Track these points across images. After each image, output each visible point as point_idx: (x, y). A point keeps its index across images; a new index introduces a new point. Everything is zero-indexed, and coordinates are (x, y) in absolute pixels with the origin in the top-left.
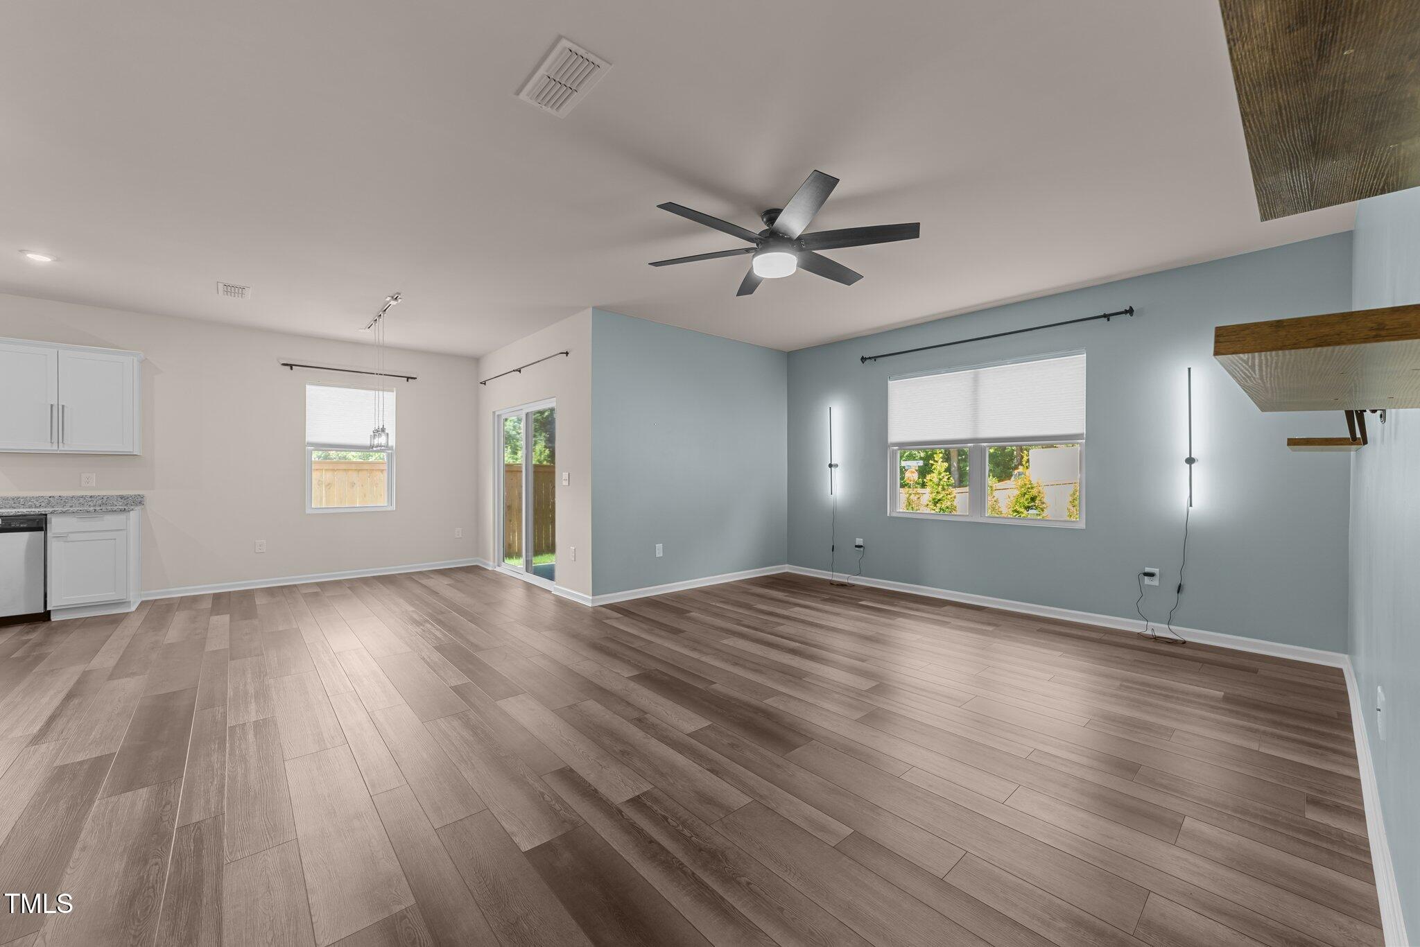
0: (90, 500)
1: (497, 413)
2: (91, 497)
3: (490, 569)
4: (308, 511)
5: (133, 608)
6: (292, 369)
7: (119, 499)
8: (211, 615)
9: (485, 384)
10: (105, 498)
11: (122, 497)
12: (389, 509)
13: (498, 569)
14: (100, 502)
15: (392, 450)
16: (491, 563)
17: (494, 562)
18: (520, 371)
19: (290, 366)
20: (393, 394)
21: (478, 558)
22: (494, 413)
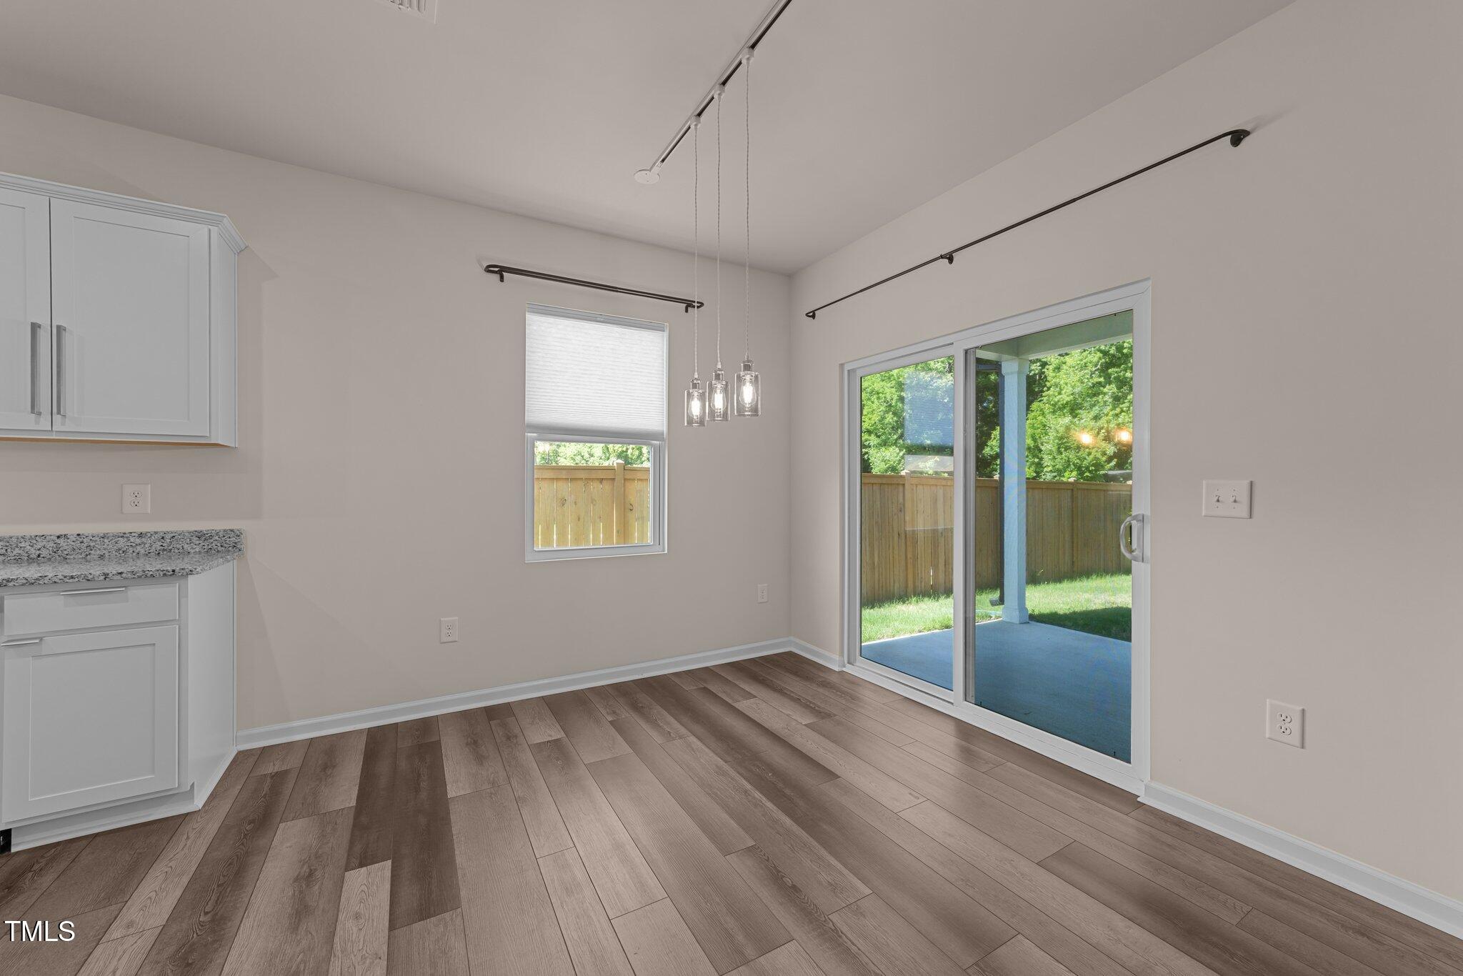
0: (138, 541)
1: (847, 367)
2: (141, 535)
3: (837, 669)
4: (529, 558)
5: (199, 802)
6: (502, 279)
7: (195, 539)
8: (348, 868)
9: (813, 317)
10: (168, 537)
11: (200, 535)
12: (657, 551)
13: (849, 669)
14: (157, 546)
15: (663, 440)
16: (837, 657)
17: (842, 654)
18: (951, 259)
19: (500, 271)
20: (666, 334)
21: (792, 638)
22: (842, 366)
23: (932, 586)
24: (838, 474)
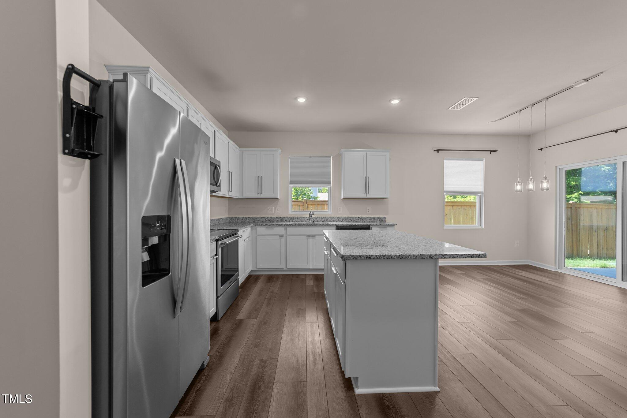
1: (559, 167)
2: (370, 218)
3: (553, 270)
4: (445, 227)
9: (542, 150)
10: (374, 218)
11: (379, 218)
12: (480, 227)
13: (559, 271)
14: (372, 220)
15: (483, 194)
16: (553, 267)
17: (555, 265)
18: (617, 132)
19: (438, 151)
20: (483, 162)
21: (529, 260)
22: (556, 167)
23: (589, 254)
24: (554, 205)
